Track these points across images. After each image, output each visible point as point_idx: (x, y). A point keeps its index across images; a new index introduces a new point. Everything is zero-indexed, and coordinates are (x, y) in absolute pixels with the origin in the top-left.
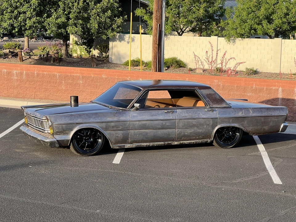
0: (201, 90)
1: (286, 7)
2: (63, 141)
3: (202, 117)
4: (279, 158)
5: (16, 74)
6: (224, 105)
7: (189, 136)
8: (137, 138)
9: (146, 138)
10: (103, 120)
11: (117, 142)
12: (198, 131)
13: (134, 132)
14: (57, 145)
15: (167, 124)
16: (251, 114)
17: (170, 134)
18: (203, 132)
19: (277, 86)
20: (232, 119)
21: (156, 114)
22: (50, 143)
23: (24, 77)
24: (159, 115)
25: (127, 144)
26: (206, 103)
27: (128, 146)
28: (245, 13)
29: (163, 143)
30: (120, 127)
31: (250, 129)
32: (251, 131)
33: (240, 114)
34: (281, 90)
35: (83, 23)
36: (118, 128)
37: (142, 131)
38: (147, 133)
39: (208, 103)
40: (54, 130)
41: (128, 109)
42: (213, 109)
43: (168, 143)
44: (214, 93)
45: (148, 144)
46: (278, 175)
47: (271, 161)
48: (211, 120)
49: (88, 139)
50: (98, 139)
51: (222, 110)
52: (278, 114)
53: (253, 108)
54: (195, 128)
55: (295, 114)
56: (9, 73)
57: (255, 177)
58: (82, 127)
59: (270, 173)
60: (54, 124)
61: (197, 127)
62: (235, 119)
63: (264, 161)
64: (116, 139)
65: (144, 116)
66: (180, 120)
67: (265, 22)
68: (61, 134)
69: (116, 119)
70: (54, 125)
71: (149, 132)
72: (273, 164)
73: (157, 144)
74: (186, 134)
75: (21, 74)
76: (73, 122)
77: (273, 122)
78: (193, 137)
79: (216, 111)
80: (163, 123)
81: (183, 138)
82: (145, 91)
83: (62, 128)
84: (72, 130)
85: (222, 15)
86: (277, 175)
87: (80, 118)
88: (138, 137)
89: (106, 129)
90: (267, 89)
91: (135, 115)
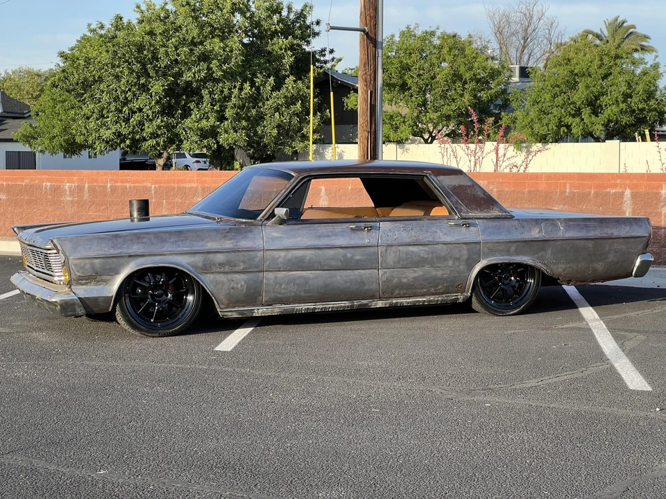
0: (438, 177)
1: (626, 81)
2: (96, 299)
3: (443, 240)
4: (636, 334)
5: (70, 191)
6: (495, 213)
7: (413, 285)
8: (283, 291)
9: (305, 292)
10: (196, 248)
11: (234, 302)
12: (434, 273)
13: (276, 277)
14: (80, 311)
15: (358, 257)
16: (562, 232)
17: (365, 280)
18: (445, 276)
19: (621, 187)
20: (515, 245)
21: (330, 234)
22: (61, 305)
23: (86, 195)
24: (336, 236)
25: (259, 306)
26: (451, 207)
27: (260, 311)
28: (548, 97)
29: (347, 303)
30: (239, 266)
31: (561, 270)
32: (563, 274)
33: (535, 233)
34: (629, 196)
35: (248, 125)
36: (235, 266)
37: (295, 275)
38: (307, 280)
39: (456, 208)
40: (72, 271)
41: (260, 223)
42: (470, 221)
43: (360, 305)
44: (470, 184)
45: (311, 306)
46: (637, 369)
47: (615, 340)
48: (465, 247)
49: (160, 296)
50: (187, 296)
51: (491, 223)
52: (627, 232)
53: (565, 219)
54: (427, 268)
55: (663, 246)
56: (56, 190)
57: (575, 376)
58: (142, 265)
59: (616, 365)
60: (71, 258)
61: (432, 265)
62: (523, 244)
63: (599, 340)
64: (229, 294)
65: (298, 239)
66: (389, 248)
67: (586, 112)
68: (90, 283)
69: (228, 244)
70: (70, 262)
71: (311, 276)
72: (622, 346)
73: (332, 308)
74: (404, 280)
75: (81, 189)
76: (120, 253)
77: (616, 252)
78: (422, 288)
79: (474, 225)
80: (346, 255)
81: (397, 292)
82: (301, 177)
83: (93, 268)
84: (117, 273)
85: (506, 106)
86: (633, 368)
87: (138, 243)
88: (284, 289)
89: (206, 269)
90: (597, 194)
91: (276, 234)
